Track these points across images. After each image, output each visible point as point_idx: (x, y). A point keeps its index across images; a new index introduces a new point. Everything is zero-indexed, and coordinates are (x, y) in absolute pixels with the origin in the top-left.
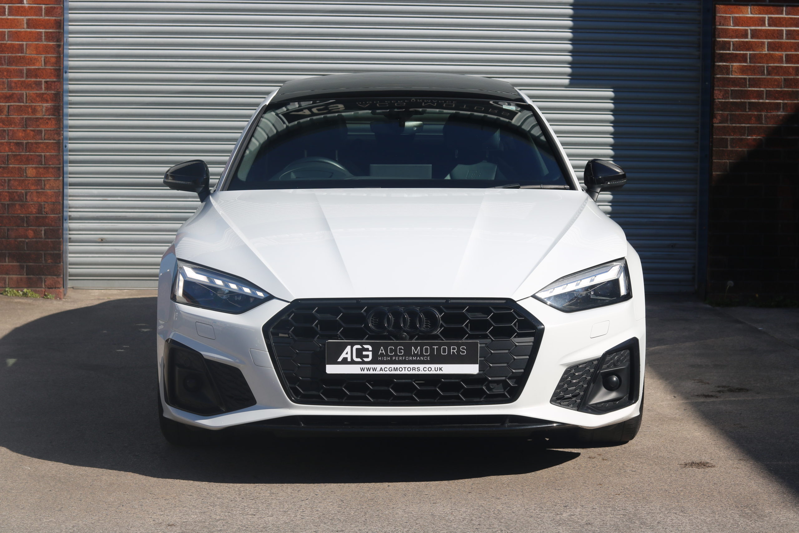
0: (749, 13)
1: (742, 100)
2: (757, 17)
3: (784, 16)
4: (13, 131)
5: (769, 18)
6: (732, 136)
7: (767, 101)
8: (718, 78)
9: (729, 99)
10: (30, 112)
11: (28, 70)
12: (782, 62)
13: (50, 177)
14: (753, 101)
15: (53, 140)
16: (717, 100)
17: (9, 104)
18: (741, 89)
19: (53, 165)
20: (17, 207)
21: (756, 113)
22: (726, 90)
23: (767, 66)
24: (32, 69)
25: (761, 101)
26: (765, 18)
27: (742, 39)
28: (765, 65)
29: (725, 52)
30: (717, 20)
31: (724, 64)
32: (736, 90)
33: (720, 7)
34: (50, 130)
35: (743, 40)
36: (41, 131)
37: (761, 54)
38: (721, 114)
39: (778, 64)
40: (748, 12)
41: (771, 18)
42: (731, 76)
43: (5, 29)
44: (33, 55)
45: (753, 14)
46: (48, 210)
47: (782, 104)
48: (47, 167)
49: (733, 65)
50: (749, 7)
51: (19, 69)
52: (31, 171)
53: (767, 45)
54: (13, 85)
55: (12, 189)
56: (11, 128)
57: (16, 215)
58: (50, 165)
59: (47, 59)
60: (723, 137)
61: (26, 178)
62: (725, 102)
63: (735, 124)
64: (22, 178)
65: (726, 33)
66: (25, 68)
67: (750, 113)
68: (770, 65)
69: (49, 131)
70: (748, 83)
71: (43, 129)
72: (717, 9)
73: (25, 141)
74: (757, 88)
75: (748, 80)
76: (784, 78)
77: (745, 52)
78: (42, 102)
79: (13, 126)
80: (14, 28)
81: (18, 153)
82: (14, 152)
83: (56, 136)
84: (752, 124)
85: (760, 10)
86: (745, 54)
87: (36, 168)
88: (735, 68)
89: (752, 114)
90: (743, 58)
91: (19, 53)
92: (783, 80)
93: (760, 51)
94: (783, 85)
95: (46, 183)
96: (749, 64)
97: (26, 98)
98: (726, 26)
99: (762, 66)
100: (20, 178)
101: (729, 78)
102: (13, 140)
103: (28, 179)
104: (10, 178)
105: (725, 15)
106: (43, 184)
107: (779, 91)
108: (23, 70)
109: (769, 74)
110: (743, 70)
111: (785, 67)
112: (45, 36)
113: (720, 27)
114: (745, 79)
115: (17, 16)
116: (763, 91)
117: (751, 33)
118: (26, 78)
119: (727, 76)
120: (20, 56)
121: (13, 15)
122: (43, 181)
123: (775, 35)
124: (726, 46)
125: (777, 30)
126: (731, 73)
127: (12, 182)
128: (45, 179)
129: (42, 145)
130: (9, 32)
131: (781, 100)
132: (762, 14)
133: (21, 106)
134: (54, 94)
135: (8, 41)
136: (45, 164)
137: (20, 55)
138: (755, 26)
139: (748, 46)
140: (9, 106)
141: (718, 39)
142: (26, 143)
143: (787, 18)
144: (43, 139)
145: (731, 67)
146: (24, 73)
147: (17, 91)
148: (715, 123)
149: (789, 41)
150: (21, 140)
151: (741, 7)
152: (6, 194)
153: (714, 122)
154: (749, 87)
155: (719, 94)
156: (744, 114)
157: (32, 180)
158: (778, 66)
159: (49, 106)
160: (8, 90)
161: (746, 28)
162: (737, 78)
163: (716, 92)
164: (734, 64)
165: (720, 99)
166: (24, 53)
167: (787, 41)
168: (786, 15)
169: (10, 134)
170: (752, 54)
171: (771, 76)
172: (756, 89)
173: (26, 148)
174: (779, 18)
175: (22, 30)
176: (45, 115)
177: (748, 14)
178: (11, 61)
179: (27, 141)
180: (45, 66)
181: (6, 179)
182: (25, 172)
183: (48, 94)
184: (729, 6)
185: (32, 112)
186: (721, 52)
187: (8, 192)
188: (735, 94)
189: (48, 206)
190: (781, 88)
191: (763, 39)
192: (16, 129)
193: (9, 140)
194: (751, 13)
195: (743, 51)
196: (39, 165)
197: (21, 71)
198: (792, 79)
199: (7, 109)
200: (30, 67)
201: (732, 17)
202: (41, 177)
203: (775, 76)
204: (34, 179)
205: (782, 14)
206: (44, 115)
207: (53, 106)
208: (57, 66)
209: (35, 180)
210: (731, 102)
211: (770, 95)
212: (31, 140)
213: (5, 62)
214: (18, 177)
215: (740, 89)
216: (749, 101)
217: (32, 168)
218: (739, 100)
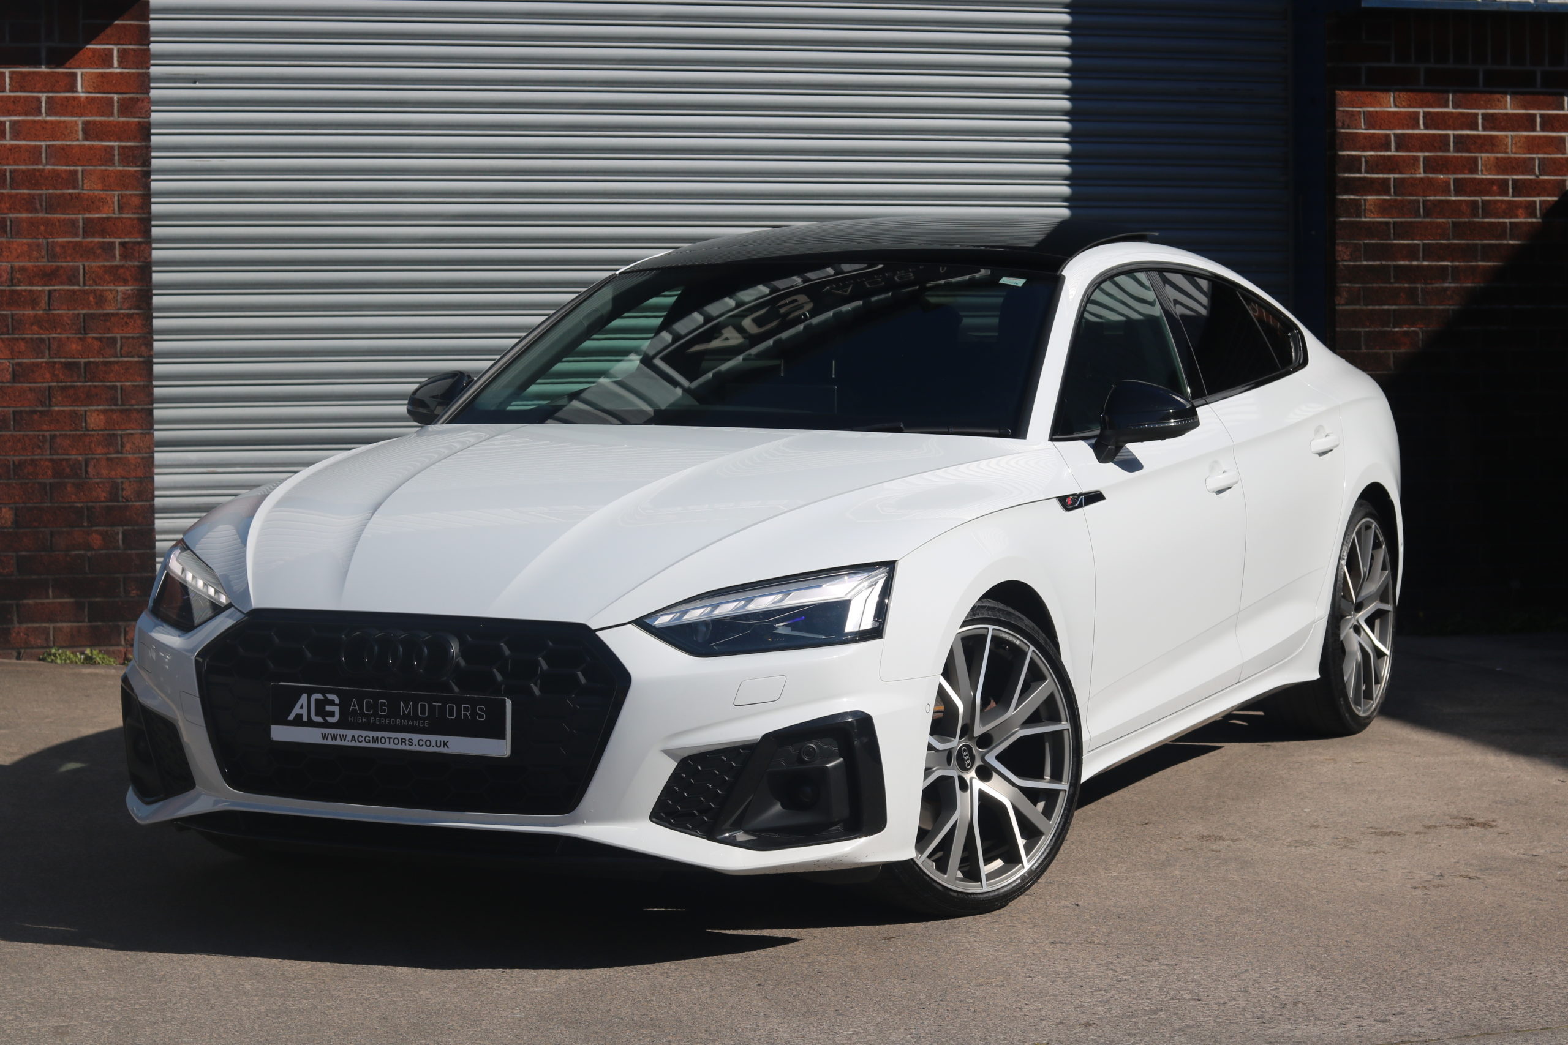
0: (1392, 105)
1: (1384, 263)
2: (1406, 112)
3: (1450, 110)
4: (60, 340)
5: (1426, 114)
6: (1367, 327)
7: (1425, 263)
8: (1341, 222)
9: (1361, 261)
10: (93, 303)
11: (87, 221)
12: (1449, 193)
13: (133, 429)
14: (1402, 263)
15: (139, 357)
16: (1340, 263)
17: (51, 288)
18: (1382, 242)
19: (138, 405)
20: (69, 489)
21: (1406, 285)
22: (1356, 244)
23: (1424, 201)
24: (94, 219)
25: (1415, 263)
26: (1418, 113)
27: (1381, 151)
28: (1421, 199)
29: (1352, 175)
30: (1337, 117)
31: (1352, 197)
32: (1372, 244)
33: (1342, 94)
34: (133, 337)
35: (1382, 153)
36: (114, 340)
37: (1413, 178)
38: (1348, 287)
39: (1442, 196)
40: (1390, 104)
41: (1429, 113)
42: (1364, 219)
43: (40, 141)
44: (96, 192)
45: (1399, 107)
46: (129, 493)
47: (1450, 268)
48: (127, 410)
49: (1368, 199)
50: (1392, 94)
51: (69, 219)
52: (95, 417)
53: (1424, 163)
54: (58, 249)
55: (58, 454)
56: (54, 335)
57: (67, 505)
58: (132, 405)
59: (124, 200)
60: (1353, 329)
61: (86, 433)
62: (1355, 266)
63: (1372, 305)
64: (78, 433)
65: (1354, 141)
66: (81, 216)
67: (1397, 285)
68: (1428, 198)
69: (130, 340)
70: (1392, 231)
71: (118, 336)
72: (1338, 98)
73: (83, 360)
74: (1408, 239)
75: (1392, 226)
76: (1453, 222)
77: (1385, 176)
78: (116, 284)
79: (59, 331)
80: (58, 140)
81: (69, 384)
82: (61, 382)
83: (143, 348)
84: (1400, 305)
85: (1409, 100)
86: (1387, 178)
87: (105, 412)
88: (1371, 205)
89: (1400, 287)
90: (1382, 187)
91: (68, 189)
92: (1451, 225)
93: (1412, 174)
94: (1451, 234)
95: (125, 440)
96: (1393, 197)
97: (84, 276)
98: (1353, 129)
99: (1415, 200)
100: (74, 433)
101: (1360, 222)
102: (60, 358)
103: (90, 433)
104: (53, 433)
105: (1351, 109)
106: (120, 443)
107: (1445, 244)
108: (78, 220)
109: (1427, 214)
110: (1384, 208)
111: (1454, 201)
112: (119, 155)
113: (1343, 131)
114: (1387, 223)
115: (64, 115)
116: (1418, 245)
117: (1395, 141)
118: (84, 238)
119: (1358, 219)
120: (70, 194)
121: (56, 115)
122: (119, 438)
123: (1436, 145)
124: (1353, 164)
125: (1440, 135)
126: (1363, 213)
127: (58, 440)
128: (124, 432)
129: (116, 366)
130: (48, 147)
131: (1448, 261)
132: (1414, 107)
133: (74, 291)
134: (138, 267)
135: (47, 164)
136: (123, 405)
137: (70, 191)
138: (1403, 128)
139: (1390, 165)
140: (50, 292)
141: (1341, 153)
142: (86, 364)
143: (1456, 113)
144: (119, 355)
145: (1363, 202)
146: (79, 226)
147: (66, 262)
148: (1339, 305)
149: (1459, 154)
150: (74, 358)
151: (1378, 94)
152: (47, 463)
153: (1337, 302)
154: (1395, 239)
155: (1345, 252)
156: (1387, 287)
157: (98, 434)
158: (1442, 201)
159: (130, 291)
160: (49, 261)
161: (1388, 132)
162: (1374, 223)
163: (1339, 248)
164: (1369, 197)
165: (1346, 261)
166: (78, 189)
167: (1456, 154)
168: (1454, 107)
169: (54, 346)
170: (1398, 178)
171: (1431, 217)
172: (1406, 242)
173: (85, 373)
174: (1442, 113)
175: (75, 143)
176: (121, 309)
177: (1391, 107)
178: (52, 204)
179: (87, 360)
180: (120, 213)
181: (47, 434)
182: (83, 420)
183: (127, 268)
184: (1358, 93)
185: (96, 303)
186: (1346, 175)
187: (51, 460)
188: (1373, 252)
189: (130, 486)
190: (1448, 239)
191: (1417, 152)
192: (64, 336)
193: (51, 358)
194: (1396, 106)
195: (1382, 173)
196: (111, 405)
197: (74, 223)
198: (1465, 222)
199: (47, 298)
200: (91, 216)
201: (1364, 112)
202: (116, 430)
203: (1437, 218)
204: (100, 433)
205: (1447, 106)
206: (118, 309)
207: (138, 290)
208: (144, 213)
209: (103, 435)
210: (1366, 266)
211: (1430, 252)
212: (94, 357)
213: (41, 205)
214: (71, 431)
215: (1379, 242)
216: (1395, 263)
217: (96, 413)
218: (1378, 263)
